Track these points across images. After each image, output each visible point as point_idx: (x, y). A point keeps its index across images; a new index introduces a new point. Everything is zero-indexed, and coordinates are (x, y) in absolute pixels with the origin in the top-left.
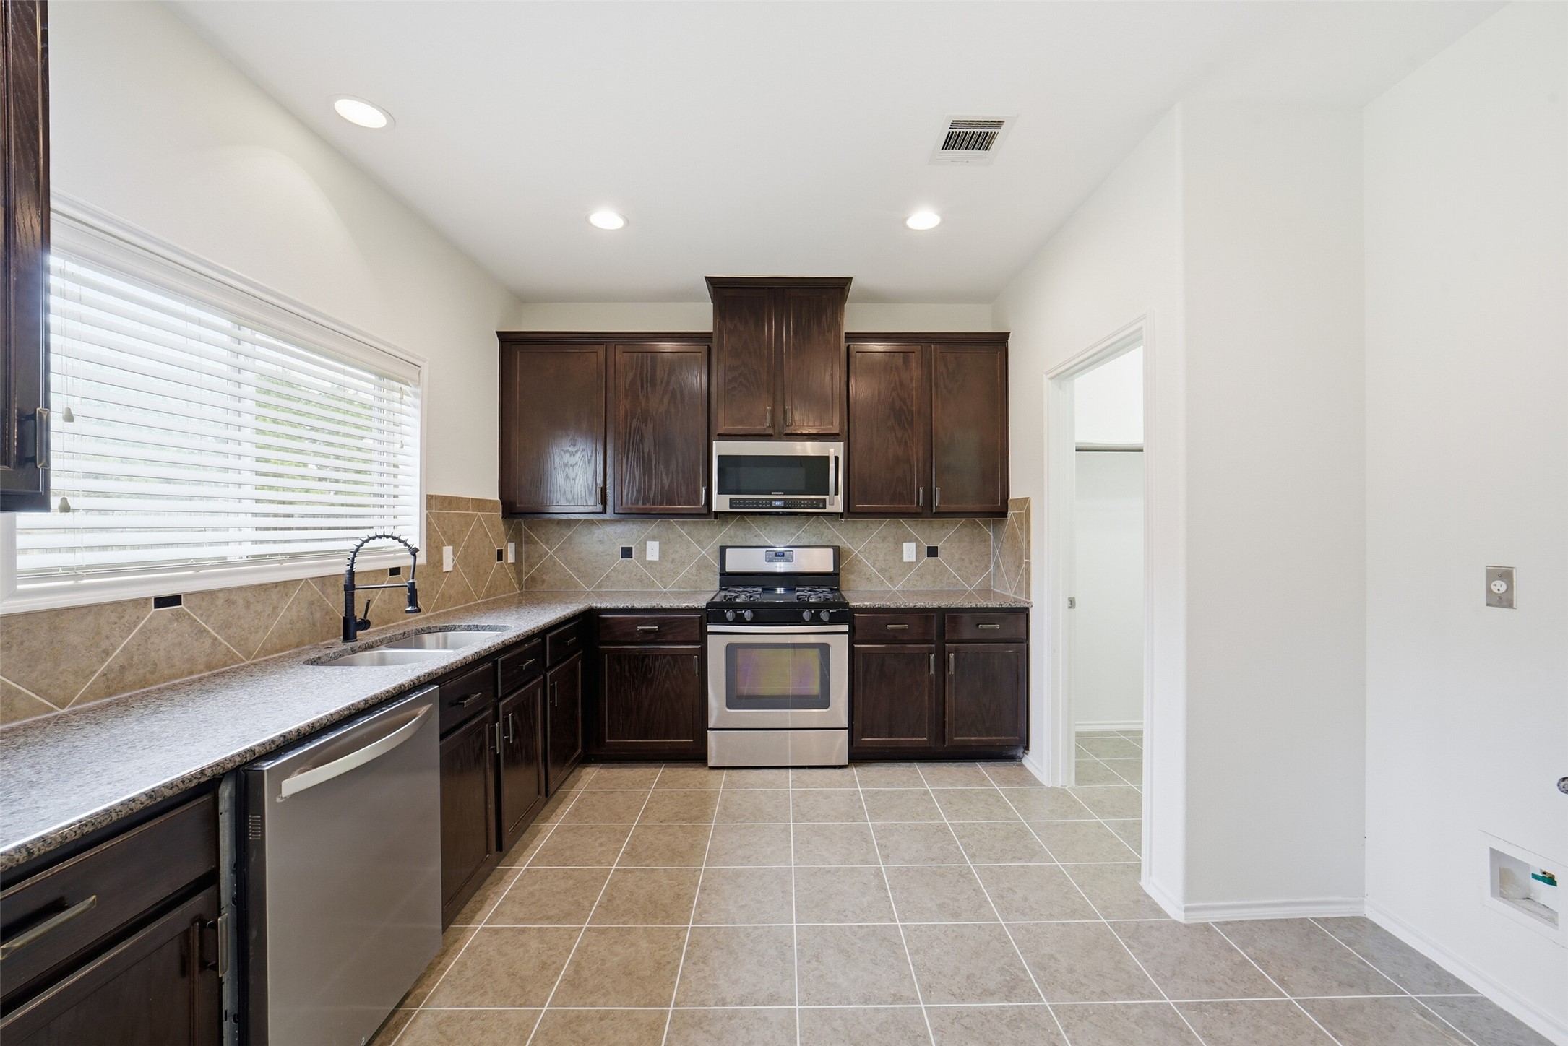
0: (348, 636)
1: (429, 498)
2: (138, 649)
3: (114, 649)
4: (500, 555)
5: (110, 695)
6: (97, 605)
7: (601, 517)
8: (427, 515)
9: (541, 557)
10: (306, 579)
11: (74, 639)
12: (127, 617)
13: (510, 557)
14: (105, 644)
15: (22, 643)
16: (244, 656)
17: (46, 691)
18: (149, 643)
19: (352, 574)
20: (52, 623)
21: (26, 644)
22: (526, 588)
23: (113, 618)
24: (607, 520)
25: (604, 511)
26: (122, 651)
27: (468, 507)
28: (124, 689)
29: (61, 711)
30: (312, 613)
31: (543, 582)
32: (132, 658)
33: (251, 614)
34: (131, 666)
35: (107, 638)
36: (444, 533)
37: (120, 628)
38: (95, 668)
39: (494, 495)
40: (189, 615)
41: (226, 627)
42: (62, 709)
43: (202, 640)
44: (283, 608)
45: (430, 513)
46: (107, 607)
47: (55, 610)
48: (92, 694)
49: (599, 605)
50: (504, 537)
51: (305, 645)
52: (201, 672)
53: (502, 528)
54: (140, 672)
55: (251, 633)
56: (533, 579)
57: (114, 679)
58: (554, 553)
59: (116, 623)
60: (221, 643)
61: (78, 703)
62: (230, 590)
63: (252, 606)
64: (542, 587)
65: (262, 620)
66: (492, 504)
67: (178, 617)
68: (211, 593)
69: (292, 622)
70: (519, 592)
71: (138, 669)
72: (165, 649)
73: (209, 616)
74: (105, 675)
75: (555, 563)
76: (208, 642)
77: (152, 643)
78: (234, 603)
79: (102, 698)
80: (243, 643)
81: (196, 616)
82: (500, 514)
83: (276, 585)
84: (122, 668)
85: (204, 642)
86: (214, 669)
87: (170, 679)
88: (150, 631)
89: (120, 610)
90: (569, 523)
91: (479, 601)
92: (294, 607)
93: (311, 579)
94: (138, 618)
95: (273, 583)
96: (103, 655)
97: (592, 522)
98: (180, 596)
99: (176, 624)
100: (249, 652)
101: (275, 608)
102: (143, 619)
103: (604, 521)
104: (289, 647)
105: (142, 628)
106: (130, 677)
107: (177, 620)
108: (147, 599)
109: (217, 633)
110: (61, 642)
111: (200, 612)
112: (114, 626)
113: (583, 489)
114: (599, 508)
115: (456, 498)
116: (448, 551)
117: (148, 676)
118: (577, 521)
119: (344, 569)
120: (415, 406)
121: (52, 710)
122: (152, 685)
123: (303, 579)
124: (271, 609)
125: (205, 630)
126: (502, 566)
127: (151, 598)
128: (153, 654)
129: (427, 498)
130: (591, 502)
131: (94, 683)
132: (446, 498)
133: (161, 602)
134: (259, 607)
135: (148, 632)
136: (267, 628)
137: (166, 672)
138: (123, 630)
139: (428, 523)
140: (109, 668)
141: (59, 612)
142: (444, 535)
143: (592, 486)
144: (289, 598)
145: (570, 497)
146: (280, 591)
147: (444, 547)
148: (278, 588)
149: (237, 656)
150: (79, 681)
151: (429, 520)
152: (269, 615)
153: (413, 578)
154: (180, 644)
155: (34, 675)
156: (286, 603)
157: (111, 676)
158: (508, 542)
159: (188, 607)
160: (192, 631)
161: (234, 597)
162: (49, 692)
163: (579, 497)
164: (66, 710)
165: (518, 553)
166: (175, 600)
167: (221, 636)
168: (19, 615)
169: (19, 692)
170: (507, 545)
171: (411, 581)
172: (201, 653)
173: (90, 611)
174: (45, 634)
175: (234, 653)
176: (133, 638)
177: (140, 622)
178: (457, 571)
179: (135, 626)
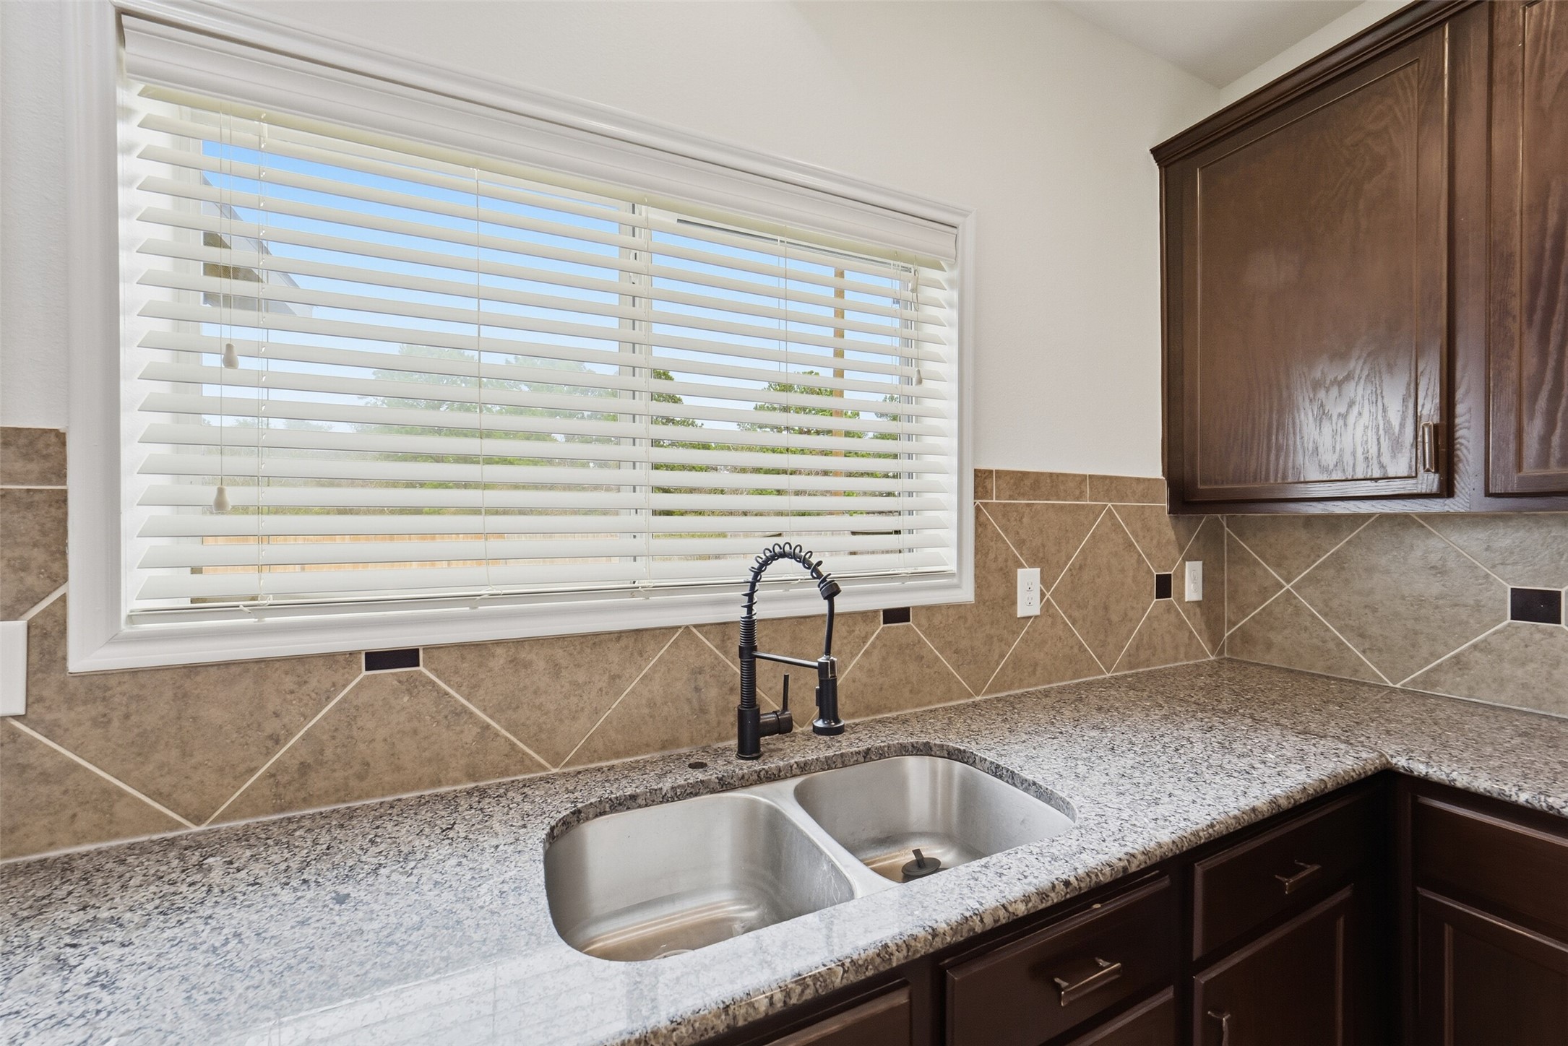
0: (749, 748)
1: (981, 477)
2: (333, 738)
3: (290, 734)
4: (1164, 586)
5: (282, 810)
6: (258, 661)
7: (1436, 506)
8: (978, 509)
9: (1264, 593)
10: (687, 627)
11: (215, 714)
12: (313, 683)
13: (1191, 586)
14: (272, 726)
15: (127, 717)
16: (547, 761)
17: (169, 795)
18: (354, 727)
19: (749, 624)
20: (179, 688)
21: (134, 719)
22: (1231, 650)
23: (289, 682)
24: (1462, 516)
25: (1447, 489)
26: (303, 738)
27: (1081, 492)
28: (307, 802)
29: (195, 829)
30: (697, 689)
31: (1269, 646)
32: (322, 752)
33: (562, 687)
34: (321, 763)
35: (276, 715)
36: (1020, 544)
37: (301, 700)
38: (253, 765)
39: (1152, 468)
40: (434, 684)
41: (509, 708)
42: (197, 824)
43: (458, 728)
44: (631, 679)
45: (985, 505)
46: (277, 664)
47: (185, 667)
48: (248, 805)
49: (1420, 769)
50: (1174, 551)
51: (678, 746)
52: (456, 782)
53: (1170, 534)
54: (336, 775)
55: (561, 721)
56: (1245, 637)
57: (290, 783)
58: (1296, 587)
59: (292, 692)
60: (497, 735)
61: (223, 818)
62: (519, 642)
63: (564, 673)
64: (1268, 657)
65: (585, 697)
66: (1141, 487)
67: (412, 686)
68: (480, 647)
69: (651, 704)
70: (1212, 658)
71: (334, 771)
72: (385, 740)
73: (475, 687)
74: (273, 776)
75: (1298, 610)
76: (470, 733)
77: (361, 729)
78: (527, 665)
79: (267, 813)
80: (544, 736)
81: (449, 685)
82: (1166, 505)
83: (620, 635)
84: (304, 768)
85: (462, 732)
86: (481, 778)
87: (394, 790)
88: (357, 708)
89: (300, 670)
90: (1334, 524)
91: (1108, 675)
92: (657, 676)
93: (695, 626)
94: (334, 685)
95: (610, 633)
96: (270, 743)
97: (1404, 521)
98: (417, 651)
99: (406, 699)
100: (558, 754)
101: (614, 678)
102: (344, 686)
103: (1446, 518)
104: (647, 747)
105: (340, 702)
106: (317, 782)
107: (409, 692)
108: (351, 653)
109: (492, 717)
110: (195, 719)
111: (457, 679)
112: (289, 697)
113: (1371, 435)
114: (1430, 481)
115: (1051, 475)
116: (1028, 581)
117: (353, 783)
118: (1357, 519)
119: (739, 613)
120: (951, 306)
121: (179, 826)
122: (359, 798)
123: (680, 627)
124: (606, 678)
125: (465, 710)
126: (1170, 608)
127: (359, 652)
128: (362, 747)
129: (976, 476)
130: (1401, 465)
131: (252, 787)
132: (1025, 475)
133: (377, 660)
134: (581, 677)
135: (353, 710)
136: (597, 712)
137: (387, 779)
138: (306, 705)
139: (980, 524)
140: (280, 767)
141: (191, 670)
142: (1019, 547)
143: (1402, 425)
144: (647, 660)
145: (1329, 459)
146: (627, 647)
147: (1020, 571)
148: (623, 642)
149: (531, 759)
150: (226, 782)
151: (982, 519)
152: (601, 690)
153: (828, 652)
154: (415, 732)
155: (150, 768)
156: (640, 669)
157: (284, 779)
158: (1184, 560)
159: (435, 671)
160: (438, 712)
161: (524, 655)
162: (174, 796)
163: (1360, 457)
164: (203, 827)
165: (1209, 580)
166: (407, 657)
167: (498, 722)
168: (123, 672)
169: (122, 794)
170: (1182, 567)
171: (823, 659)
172: (456, 749)
173: (247, 671)
174: (166, 703)
175: (524, 753)
176: (325, 718)
177: (336, 692)
178: (1054, 616)
179: (328, 699)
